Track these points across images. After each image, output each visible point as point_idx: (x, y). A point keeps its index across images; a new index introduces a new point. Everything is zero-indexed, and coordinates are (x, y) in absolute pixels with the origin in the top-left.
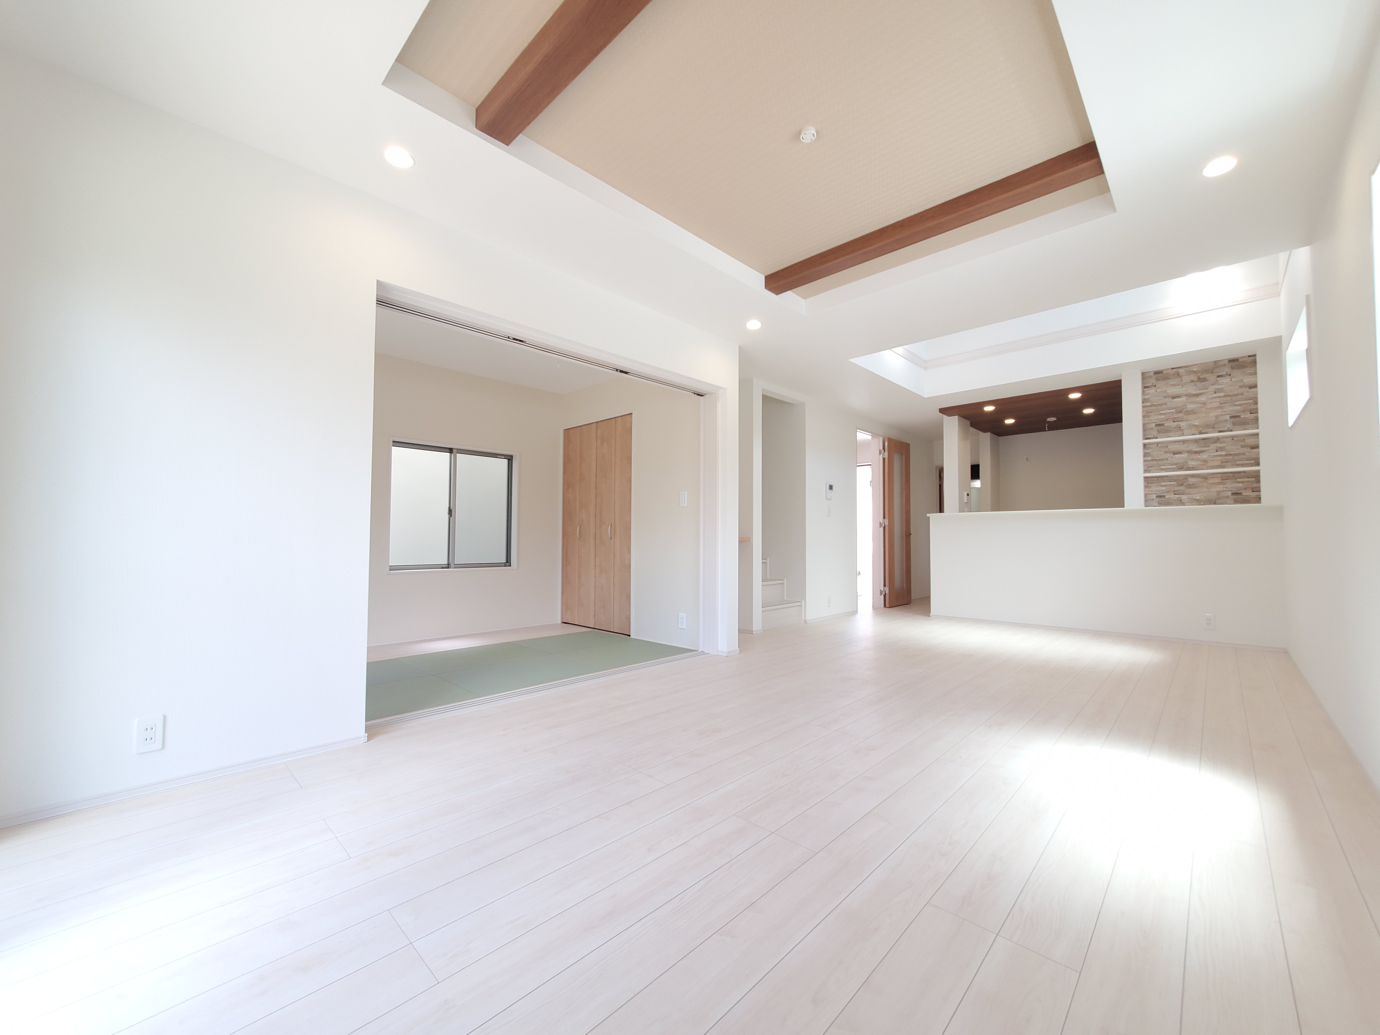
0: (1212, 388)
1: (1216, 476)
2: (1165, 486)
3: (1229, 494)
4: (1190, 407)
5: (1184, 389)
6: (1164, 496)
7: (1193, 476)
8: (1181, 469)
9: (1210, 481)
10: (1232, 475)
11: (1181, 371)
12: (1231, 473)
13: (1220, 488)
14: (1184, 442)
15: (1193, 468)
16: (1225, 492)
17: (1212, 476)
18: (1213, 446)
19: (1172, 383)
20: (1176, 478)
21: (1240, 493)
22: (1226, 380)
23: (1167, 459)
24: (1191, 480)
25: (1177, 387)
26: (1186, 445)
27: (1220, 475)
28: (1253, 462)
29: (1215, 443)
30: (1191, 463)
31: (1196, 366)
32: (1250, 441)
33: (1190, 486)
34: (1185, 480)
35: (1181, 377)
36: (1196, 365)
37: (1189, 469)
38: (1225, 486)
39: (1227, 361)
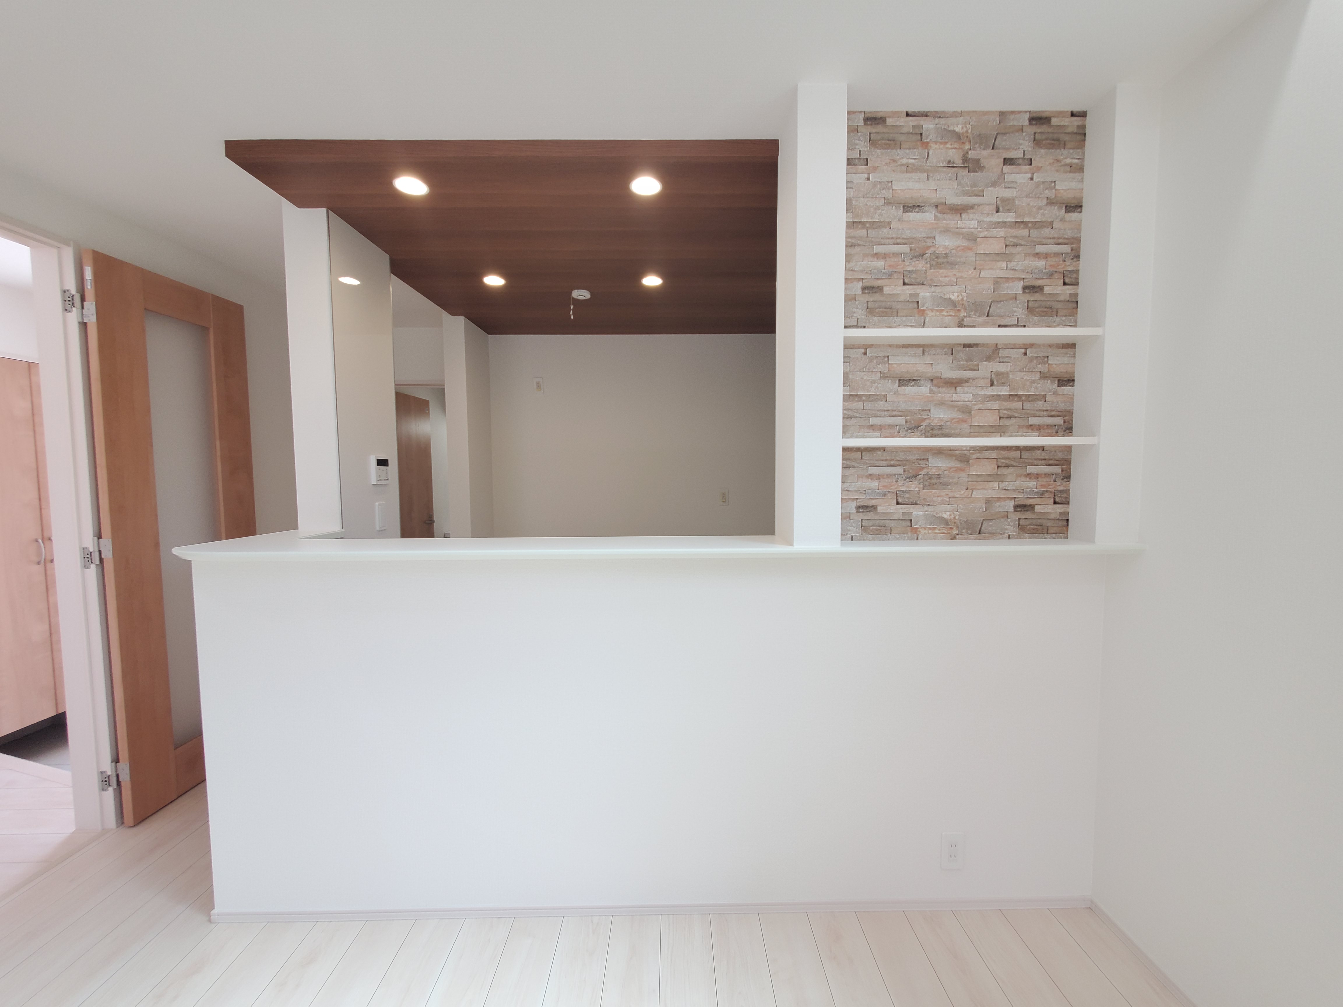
0: (992, 194)
1: (987, 454)
2: (879, 477)
3: (1009, 506)
4: (944, 242)
5: (932, 184)
6: (874, 508)
7: (939, 452)
8: (914, 428)
9: (976, 469)
10: (1017, 454)
11: (928, 125)
12: (1018, 448)
13: (993, 489)
14: (924, 347)
15: (941, 428)
16: (1003, 503)
17: (978, 455)
18: (987, 369)
19: (905, 161)
20: (901, 456)
21: (1030, 505)
22: (1019, 176)
23: (886, 396)
24: (937, 464)
25: (915, 176)
26: (928, 359)
27: (994, 454)
28: (1059, 421)
29: (989, 359)
30: (939, 415)
31: (961, 119)
32: (1058, 363)
33: (934, 482)
34: (922, 464)
35: (926, 145)
36: (961, 114)
37: (932, 432)
38: (1002, 485)
39: (1027, 116)
